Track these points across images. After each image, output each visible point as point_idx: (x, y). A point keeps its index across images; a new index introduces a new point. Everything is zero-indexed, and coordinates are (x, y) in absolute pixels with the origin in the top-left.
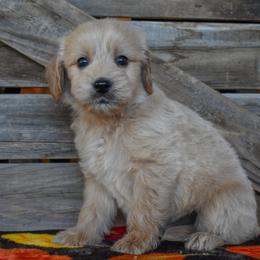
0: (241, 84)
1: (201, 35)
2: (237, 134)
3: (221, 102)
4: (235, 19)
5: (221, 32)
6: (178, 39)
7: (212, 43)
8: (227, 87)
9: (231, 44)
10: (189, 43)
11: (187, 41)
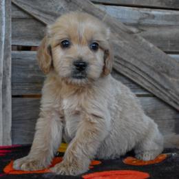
0: (177, 49)
1: (154, 17)
2: (176, 80)
3: (167, 60)
4: (173, 7)
5: (165, 15)
6: (140, 19)
7: (160, 23)
8: (169, 50)
9: (171, 23)
10: (147, 21)
11: (146, 20)
